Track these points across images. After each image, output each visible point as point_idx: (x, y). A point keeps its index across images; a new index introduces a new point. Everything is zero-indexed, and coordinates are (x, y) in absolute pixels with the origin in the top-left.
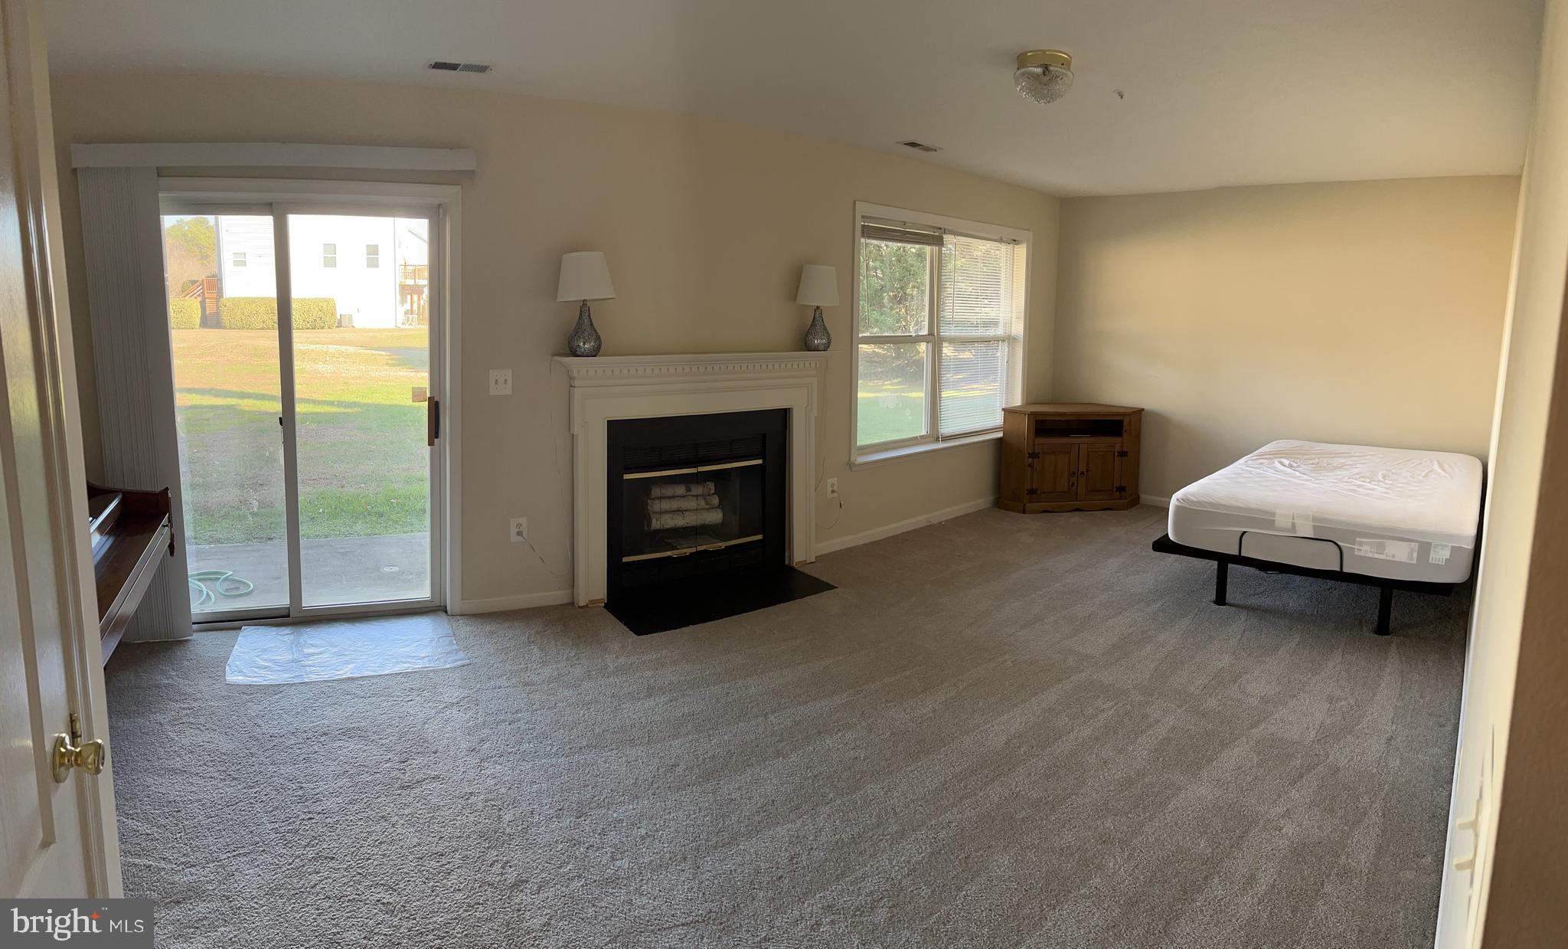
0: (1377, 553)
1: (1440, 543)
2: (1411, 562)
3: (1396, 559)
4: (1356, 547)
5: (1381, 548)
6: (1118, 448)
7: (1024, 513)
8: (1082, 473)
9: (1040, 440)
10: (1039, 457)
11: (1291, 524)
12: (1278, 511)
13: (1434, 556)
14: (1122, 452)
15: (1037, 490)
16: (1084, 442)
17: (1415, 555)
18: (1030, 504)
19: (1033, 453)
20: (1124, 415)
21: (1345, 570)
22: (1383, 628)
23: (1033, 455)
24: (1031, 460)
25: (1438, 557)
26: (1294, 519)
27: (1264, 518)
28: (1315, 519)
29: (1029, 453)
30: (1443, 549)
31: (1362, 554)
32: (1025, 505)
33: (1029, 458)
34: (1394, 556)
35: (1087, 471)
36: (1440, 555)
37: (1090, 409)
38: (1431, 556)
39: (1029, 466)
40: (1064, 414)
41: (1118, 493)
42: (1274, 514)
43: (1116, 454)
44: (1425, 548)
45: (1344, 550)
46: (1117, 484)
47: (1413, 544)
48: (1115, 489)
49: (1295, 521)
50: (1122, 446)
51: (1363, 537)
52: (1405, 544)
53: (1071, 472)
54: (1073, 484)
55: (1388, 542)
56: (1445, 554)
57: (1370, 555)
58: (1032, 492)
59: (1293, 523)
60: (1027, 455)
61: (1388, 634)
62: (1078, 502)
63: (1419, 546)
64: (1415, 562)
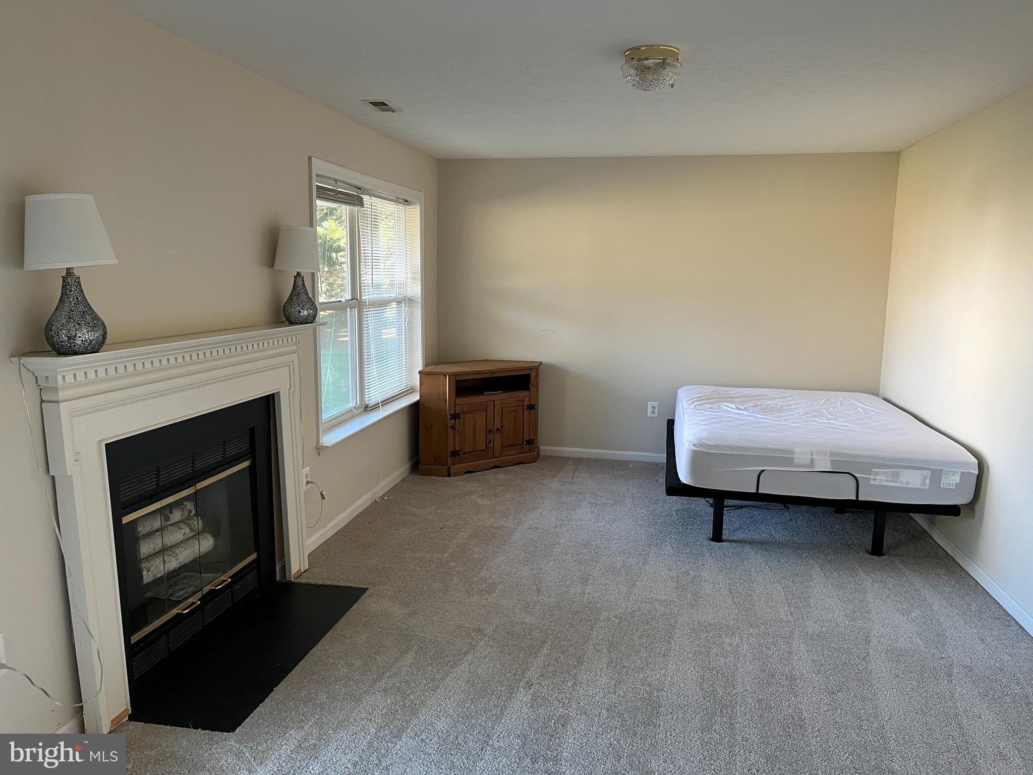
0: (891, 481)
1: (951, 470)
2: (924, 488)
3: (909, 486)
4: (872, 477)
5: (896, 477)
6: (526, 403)
7: (449, 476)
8: (498, 429)
9: (461, 401)
10: (460, 418)
11: (809, 461)
12: (796, 449)
13: (946, 482)
14: (530, 405)
15: (459, 451)
16: (497, 398)
17: (928, 481)
18: (453, 467)
19: (455, 414)
20: (531, 369)
21: (860, 499)
22: (877, 549)
23: (455, 416)
24: (453, 421)
25: (949, 482)
26: (812, 455)
27: (784, 457)
28: (832, 454)
29: (451, 415)
30: (953, 475)
31: (877, 483)
32: (449, 468)
33: (451, 419)
34: (907, 483)
35: (502, 427)
36: (951, 480)
37: (498, 366)
38: (942, 482)
39: (453, 427)
40: (478, 373)
41: (528, 446)
42: (793, 452)
43: (525, 408)
44: (937, 475)
45: (859, 480)
46: (526, 438)
47: (925, 472)
48: (525, 443)
49: (814, 457)
50: (530, 400)
51: (877, 468)
52: (919, 472)
53: (488, 429)
54: (490, 442)
55: (901, 470)
56: (956, 479)
57: (886, 484)
58: (455, 453)
59: (812, 460)
60: (449, 417)
61: (882, 555)
62: (496, 459)
63: (931, 474)
64: (927, 488)
